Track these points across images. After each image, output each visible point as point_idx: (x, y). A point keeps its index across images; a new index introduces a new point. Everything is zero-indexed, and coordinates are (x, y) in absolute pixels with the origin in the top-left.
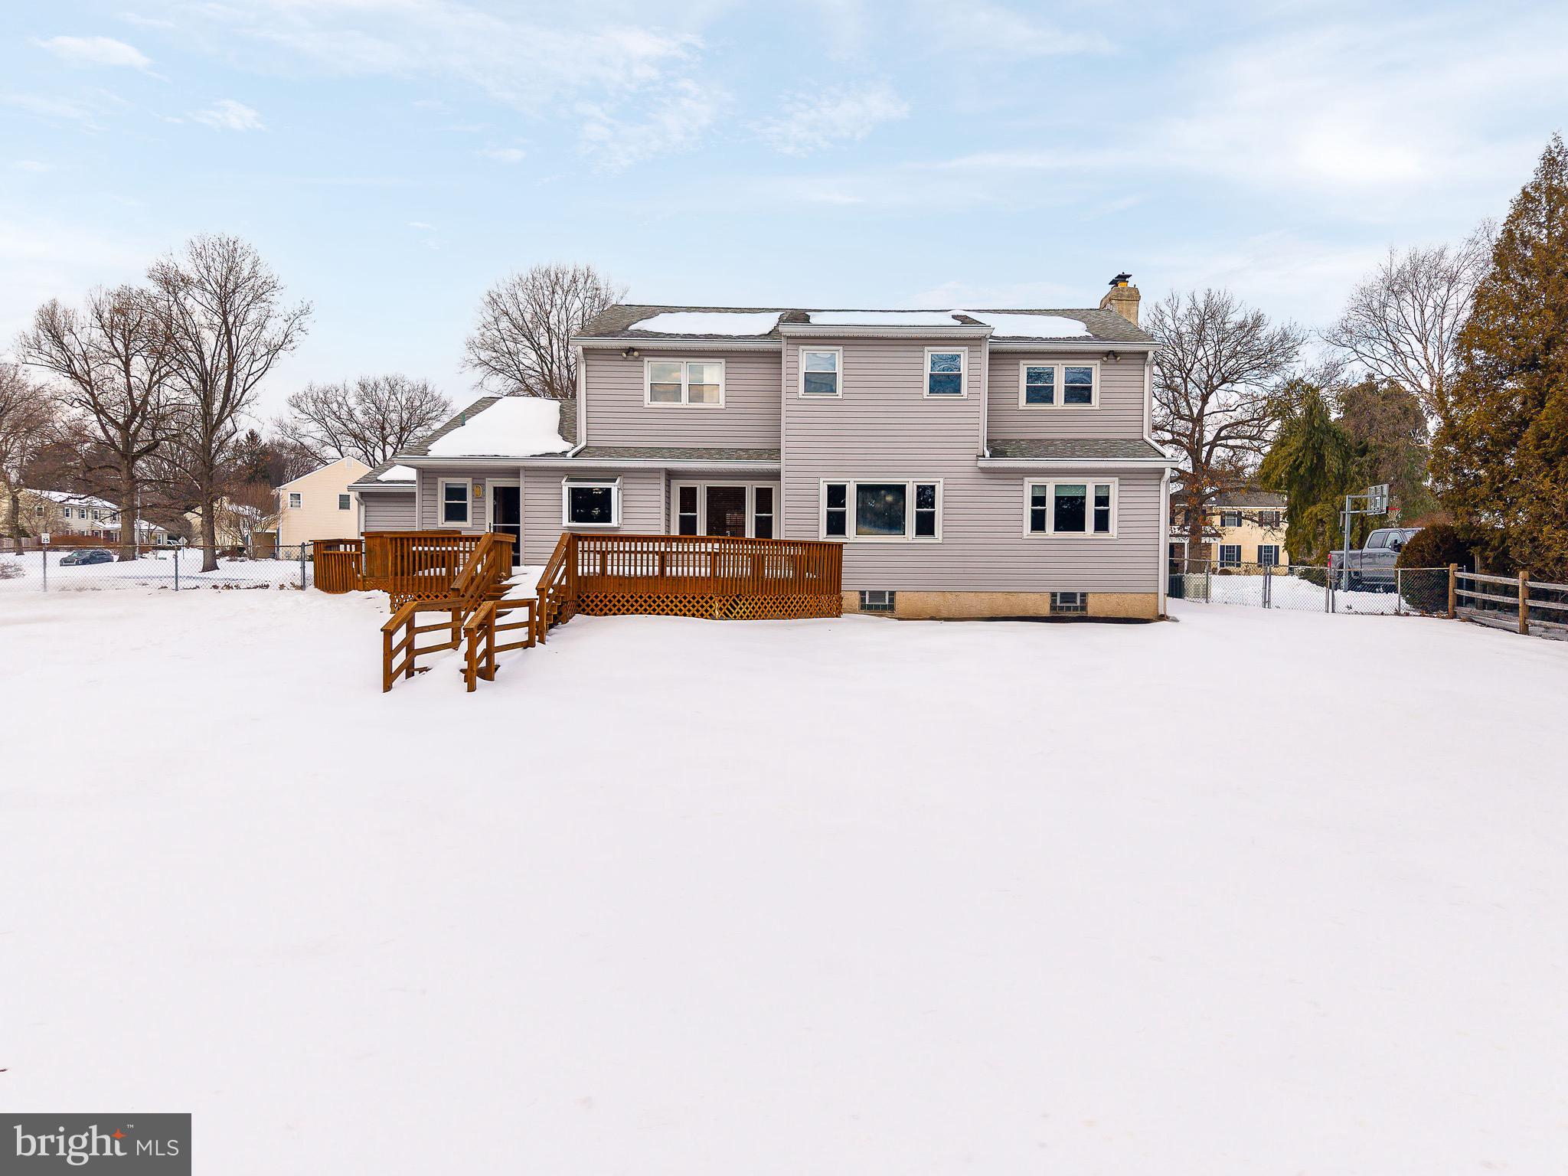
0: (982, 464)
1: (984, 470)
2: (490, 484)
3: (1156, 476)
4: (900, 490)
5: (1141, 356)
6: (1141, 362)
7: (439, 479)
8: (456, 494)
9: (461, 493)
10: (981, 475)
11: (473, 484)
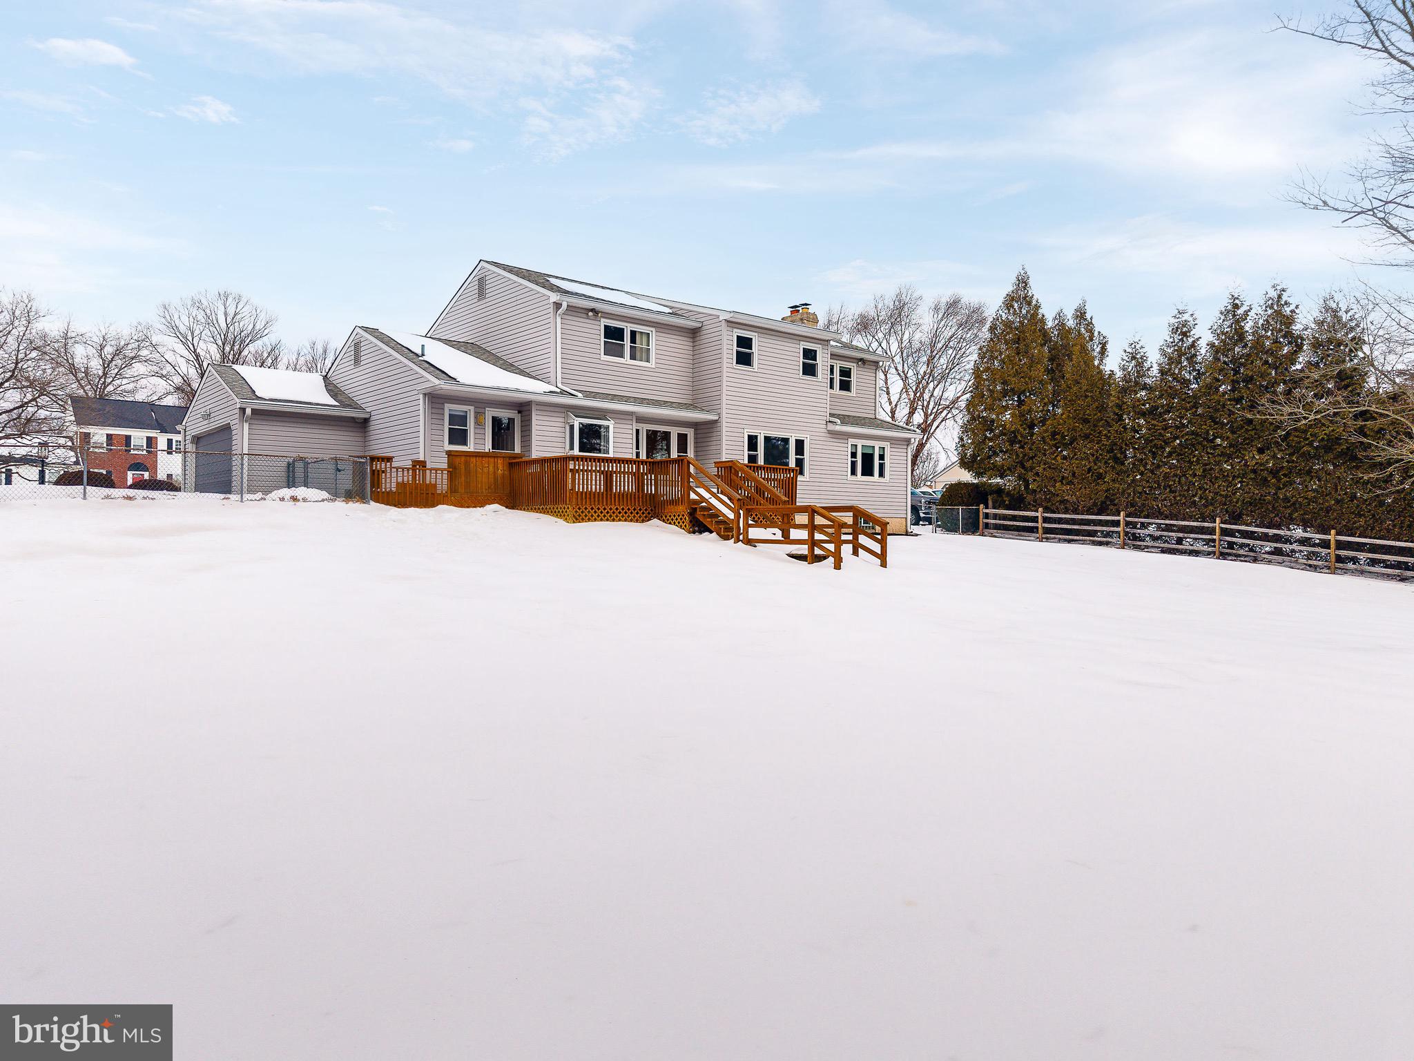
0: (831, 427)
1: (830, 432)
2: (490, 413)
3: (906, 443)
4: (786, 441)
5: (874, 364)
6: (874, 368)
7: (446, 404)
8: (458, 420)
9: (462, 419)
10: (828, 435)
11: (475, 412)
